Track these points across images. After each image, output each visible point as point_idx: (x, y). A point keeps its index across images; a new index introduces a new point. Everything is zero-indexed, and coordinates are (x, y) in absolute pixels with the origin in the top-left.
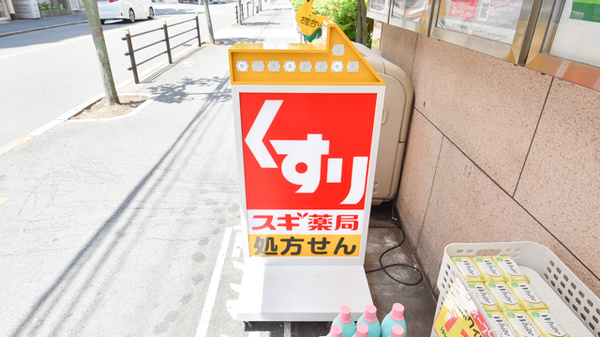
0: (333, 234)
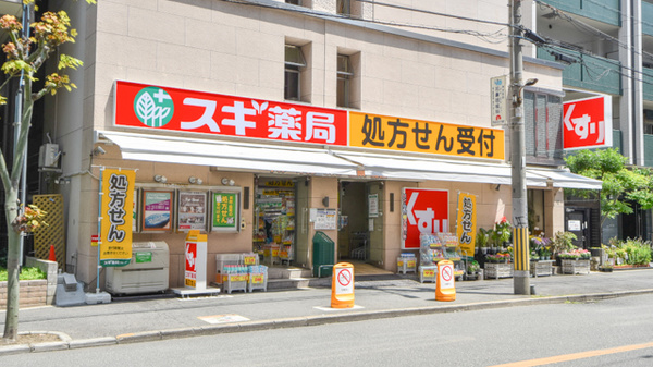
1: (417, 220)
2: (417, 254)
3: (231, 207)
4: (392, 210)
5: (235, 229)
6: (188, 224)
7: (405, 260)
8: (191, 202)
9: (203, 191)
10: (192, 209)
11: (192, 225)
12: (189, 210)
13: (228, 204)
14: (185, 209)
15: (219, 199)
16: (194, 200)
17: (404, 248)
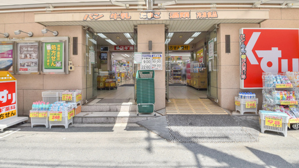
0: (10, 111)
1: (259, 60)
2: (259, 94)
3: (59, 53)
4: (228, 50)
5: (62, 70)
6: (26, 67)
7: (242, 101)
8: (27, 50)
9: (36, 42)
10: (28, 56)
11: (29, 68)
12: (26, 56)
13: (56, 51)
14: (23, 56)
15: (49, 47)
16: (29, 49)
17: (243, 87)
